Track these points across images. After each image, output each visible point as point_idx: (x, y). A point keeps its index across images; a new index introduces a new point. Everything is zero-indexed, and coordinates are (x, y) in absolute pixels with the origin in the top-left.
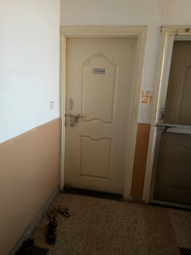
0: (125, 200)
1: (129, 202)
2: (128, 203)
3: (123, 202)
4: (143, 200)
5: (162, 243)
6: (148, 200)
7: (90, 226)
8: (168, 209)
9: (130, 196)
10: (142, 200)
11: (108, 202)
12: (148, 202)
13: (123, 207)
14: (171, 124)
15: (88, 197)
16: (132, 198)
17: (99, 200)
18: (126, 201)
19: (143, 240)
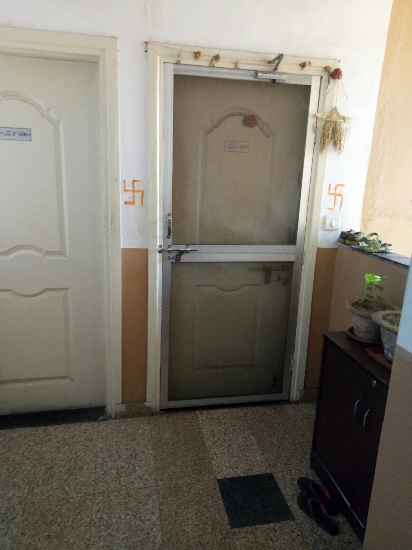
0: (110, 417)
1: (120, 419)
2: (118, 420)
3: (106, 422)
4: (149, 407)
5: (186, 482)
6: (158, 405)
7: (29, 493)
8: (197, 412)
9: (121, 405)
10: (146, 407)
11: (73, 429)
12: (158, 409)
13: (108, 430)
14: (188, 245)
15: (23, 429)
16: (124, 408)
17: (51, 429)
18: (114, 416)
19: (151, 487)
